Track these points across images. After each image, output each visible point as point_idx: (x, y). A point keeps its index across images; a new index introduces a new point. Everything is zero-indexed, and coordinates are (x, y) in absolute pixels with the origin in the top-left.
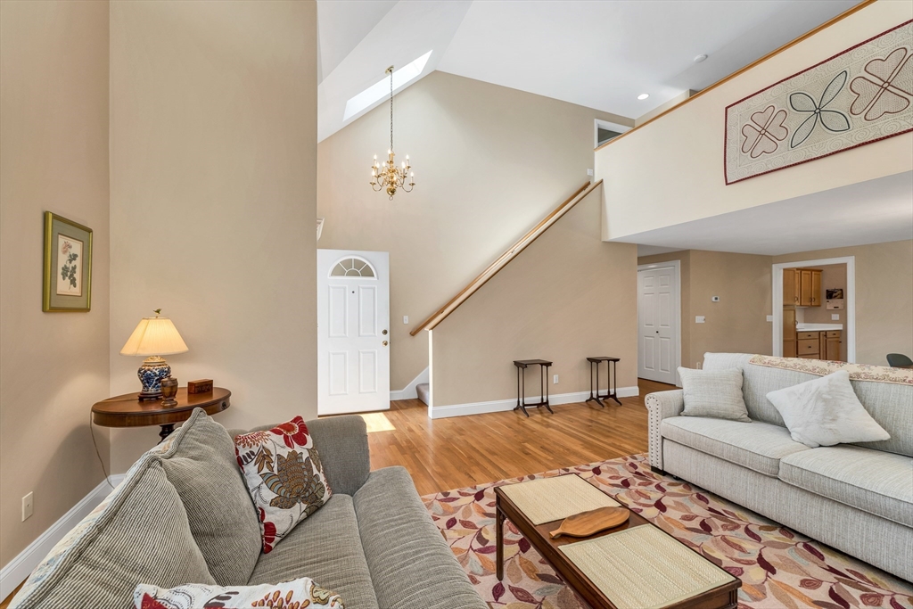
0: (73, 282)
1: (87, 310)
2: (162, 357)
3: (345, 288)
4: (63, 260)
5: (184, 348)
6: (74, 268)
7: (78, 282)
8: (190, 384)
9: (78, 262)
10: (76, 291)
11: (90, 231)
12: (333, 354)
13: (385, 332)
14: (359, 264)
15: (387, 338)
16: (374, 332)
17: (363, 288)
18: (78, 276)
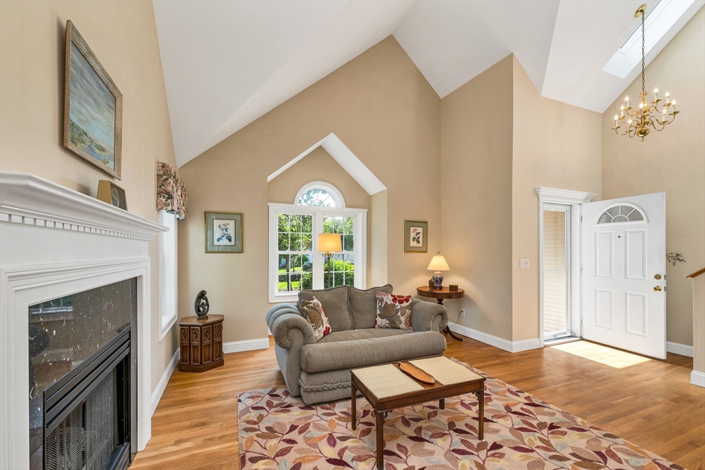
0: (418, 242)
1: (426, 252)
2: (440, 271)
3: (610, 234)
4: (413, 235)
5: (448, 269)
6: (419, 238)
7: (421, 242)
8: (450, 286)
9: (421, 235)
10: (421, 245)
11: (427, 222)
12: (600, 291)
13: (658, 277)
14: (626, 210)
15: (662, 283)
16: (644, 275)
17: (630, 232)
18: (421, 240)
